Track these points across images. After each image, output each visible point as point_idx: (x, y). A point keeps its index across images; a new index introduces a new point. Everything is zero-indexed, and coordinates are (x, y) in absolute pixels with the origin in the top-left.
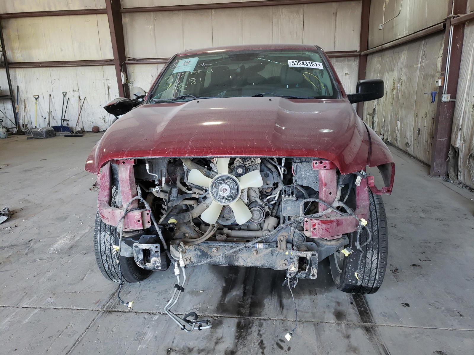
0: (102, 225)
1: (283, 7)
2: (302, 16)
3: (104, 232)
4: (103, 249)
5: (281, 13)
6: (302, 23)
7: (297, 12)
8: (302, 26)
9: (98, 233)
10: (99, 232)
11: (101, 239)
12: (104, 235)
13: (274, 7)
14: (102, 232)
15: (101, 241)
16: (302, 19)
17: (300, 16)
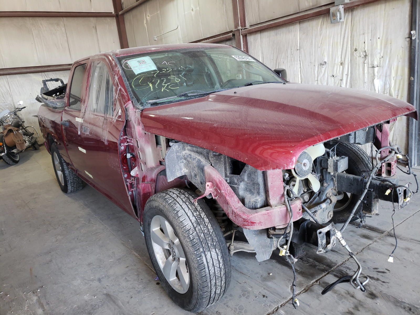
0: (204, 245)
1: (41, 18)
2: (63, 29)
3: (209, 252)
4: (212, 271)
5: (40, 24)
6: (65, 35)
7: (58, 25)
8: (66, 38)
9: (202, 257)
10: (203, 255)
11: (208, 261)
12: (210, 255)
13: (31, 18)
14: (206, 253)
15: (209, 264)
16: (64, 31)
17: (61, 29)
